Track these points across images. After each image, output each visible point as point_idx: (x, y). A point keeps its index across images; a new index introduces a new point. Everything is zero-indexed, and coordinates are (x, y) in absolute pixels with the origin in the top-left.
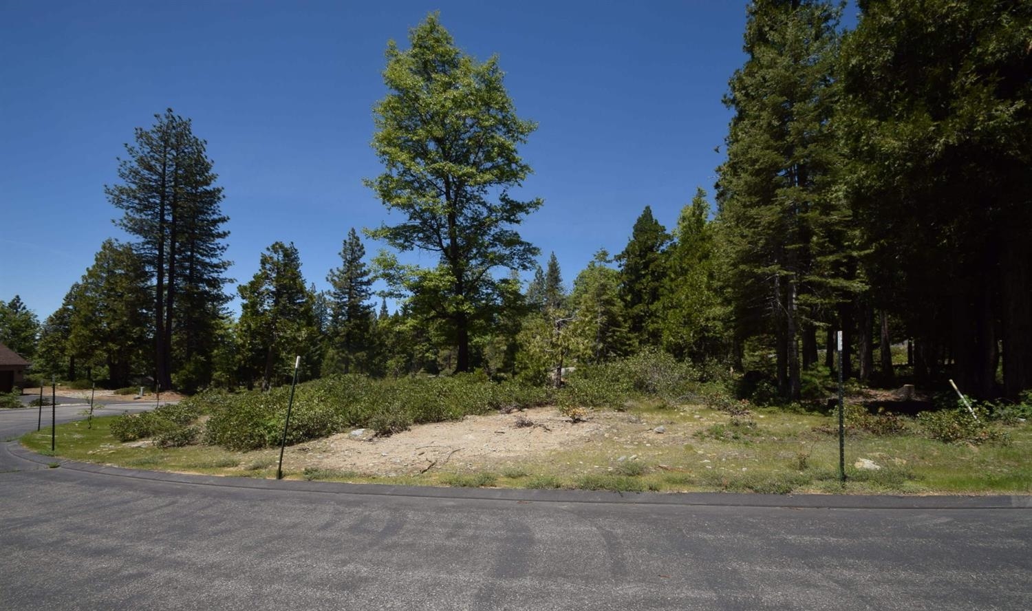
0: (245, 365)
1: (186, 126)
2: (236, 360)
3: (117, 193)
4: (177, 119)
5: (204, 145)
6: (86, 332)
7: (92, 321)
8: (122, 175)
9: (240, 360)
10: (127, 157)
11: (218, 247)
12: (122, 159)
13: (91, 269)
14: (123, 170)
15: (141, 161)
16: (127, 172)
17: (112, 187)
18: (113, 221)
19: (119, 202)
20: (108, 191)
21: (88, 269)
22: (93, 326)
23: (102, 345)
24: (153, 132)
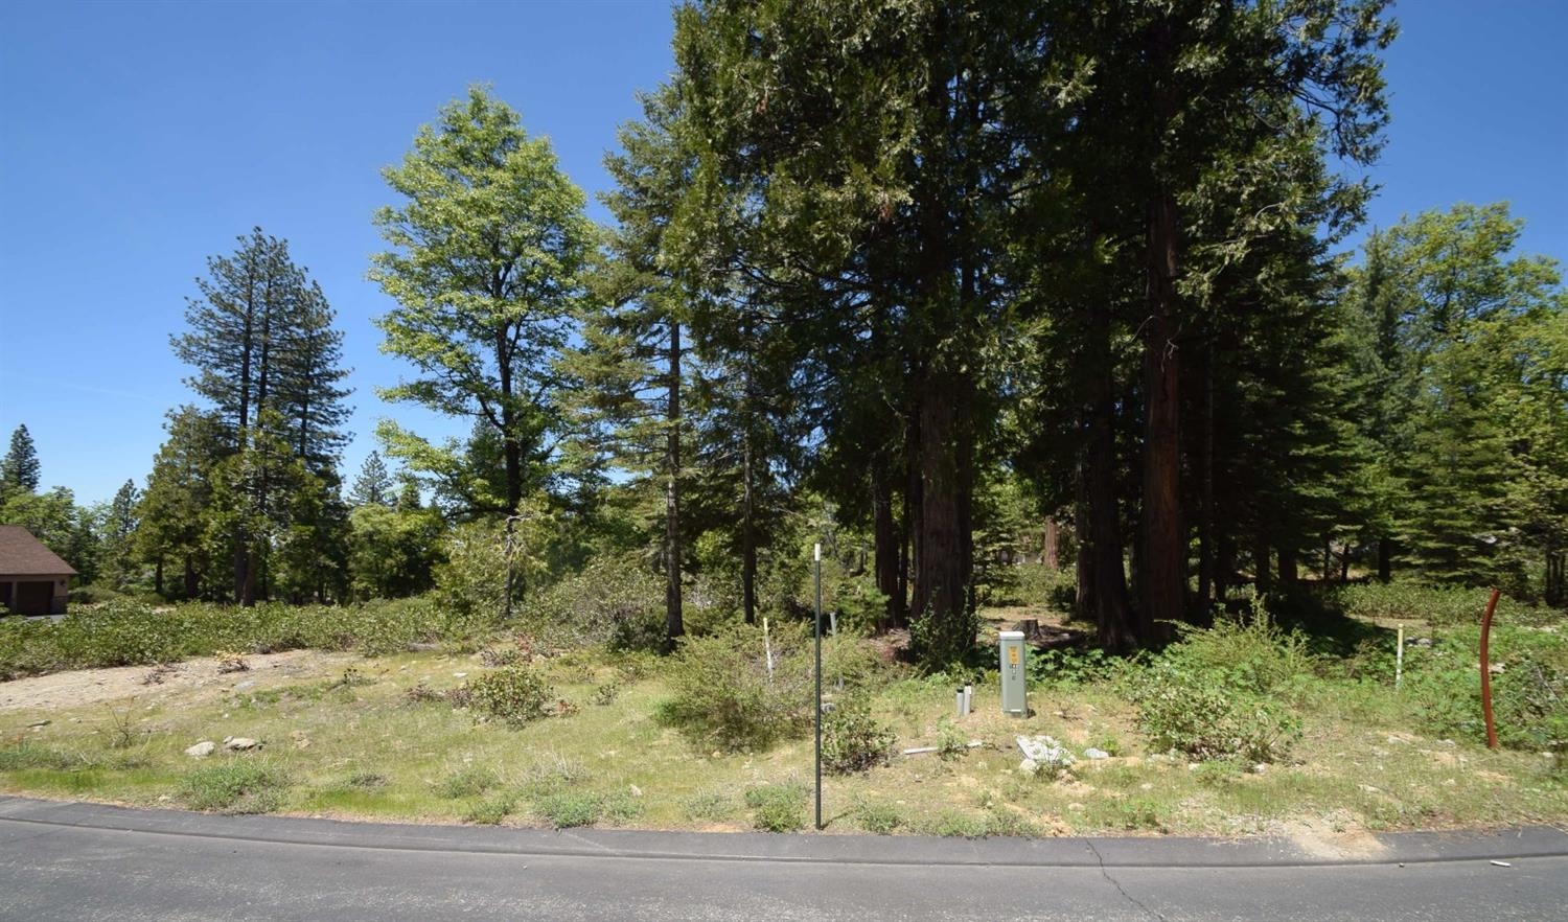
0: (398, 573)
1: (280, 251)
2: (386, 566)
3: (184, 344)
4: (269, 241)
5: (305, 273)
6: (156, 531)
7: (163, 516)
8: (192, 320)
9: (392, 567)
10: (201, 296)
11: (341, 411)
12: (192, 299)
13: (166, 445)
14: (192, 313)
15: (216, 299)
16: (197, 316)
17: (179, 337)
18: (184, 381)
19: (186, 355)
20: (174, 343)
21: (162, 446)
22: (163, 522)
23: (175, 546)
24: (235, 260)
